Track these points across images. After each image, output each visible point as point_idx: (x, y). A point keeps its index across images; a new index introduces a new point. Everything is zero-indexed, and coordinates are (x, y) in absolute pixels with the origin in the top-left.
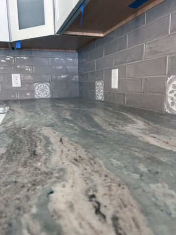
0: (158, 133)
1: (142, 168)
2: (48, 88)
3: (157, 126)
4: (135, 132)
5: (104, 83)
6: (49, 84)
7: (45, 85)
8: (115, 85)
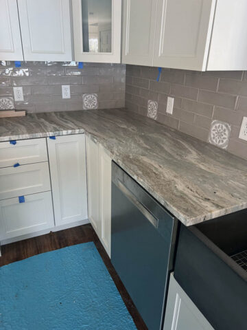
0: (204, 162)
1: (201, 180)
2: (95, 99)
3: (204, 156)
4: (193, 161)
5: (159, 104)
6: (96, 95)
7: (93, 96)
8: (170, 110)
